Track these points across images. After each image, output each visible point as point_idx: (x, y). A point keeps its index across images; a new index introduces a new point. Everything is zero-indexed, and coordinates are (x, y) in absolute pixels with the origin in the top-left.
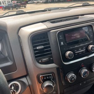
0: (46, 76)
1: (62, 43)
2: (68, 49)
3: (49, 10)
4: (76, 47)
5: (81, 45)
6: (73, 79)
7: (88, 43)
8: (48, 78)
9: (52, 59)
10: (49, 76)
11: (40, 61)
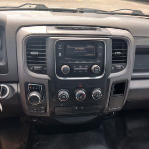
0: (35, 86)
1: (60, 54)
2: (65, 62)
3: (80, 12)
4: (76, 62)
5: (84, 62)
6: (64, 97)
7: (93, 62)
8: (36, 88)
9: (45, 69)
10: (38, 87)
11: (31, 68)
